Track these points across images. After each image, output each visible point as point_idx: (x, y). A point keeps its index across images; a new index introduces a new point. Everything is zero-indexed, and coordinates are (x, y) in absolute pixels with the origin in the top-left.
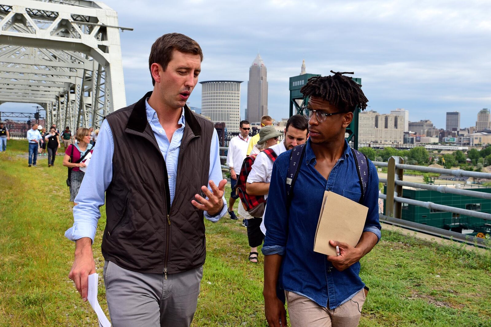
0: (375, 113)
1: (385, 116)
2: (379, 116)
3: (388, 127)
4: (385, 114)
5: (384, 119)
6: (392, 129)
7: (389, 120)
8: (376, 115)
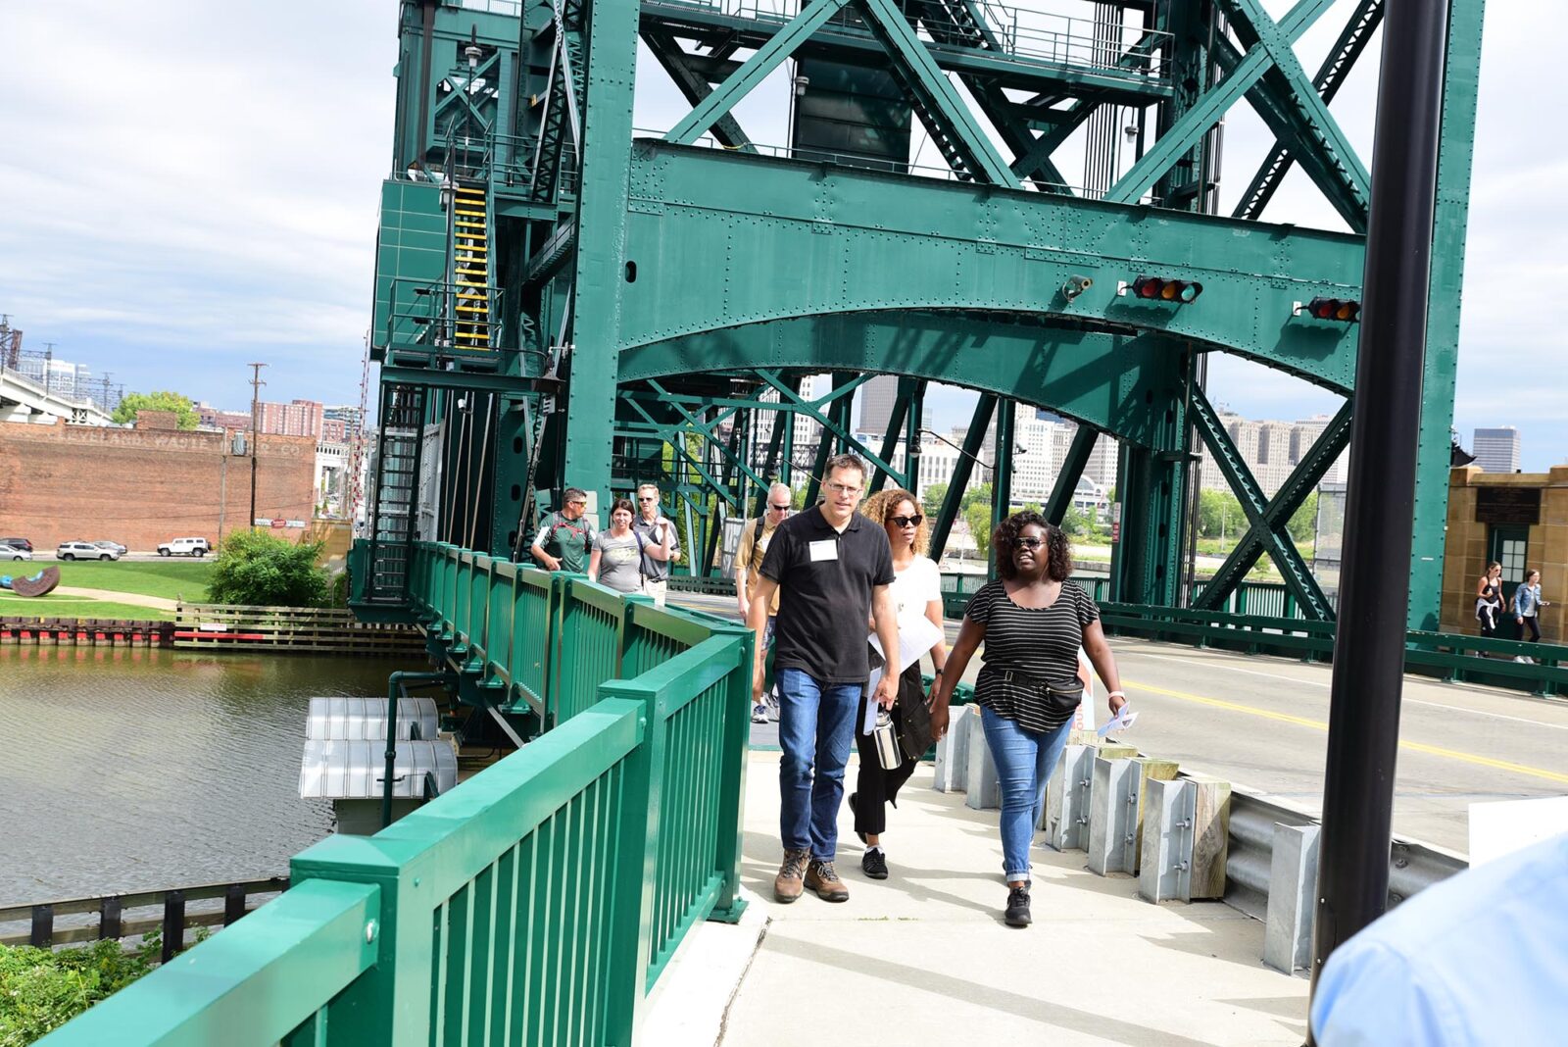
0: (1230, 418)
1: (1261, 425)
2: (1241, 425)
3: (1269, 461)
4: (1262, 422)
5: (1256, 436)
6: (1283, 468)
7: (1272, 438)
8: (1231, 423)
